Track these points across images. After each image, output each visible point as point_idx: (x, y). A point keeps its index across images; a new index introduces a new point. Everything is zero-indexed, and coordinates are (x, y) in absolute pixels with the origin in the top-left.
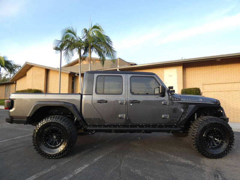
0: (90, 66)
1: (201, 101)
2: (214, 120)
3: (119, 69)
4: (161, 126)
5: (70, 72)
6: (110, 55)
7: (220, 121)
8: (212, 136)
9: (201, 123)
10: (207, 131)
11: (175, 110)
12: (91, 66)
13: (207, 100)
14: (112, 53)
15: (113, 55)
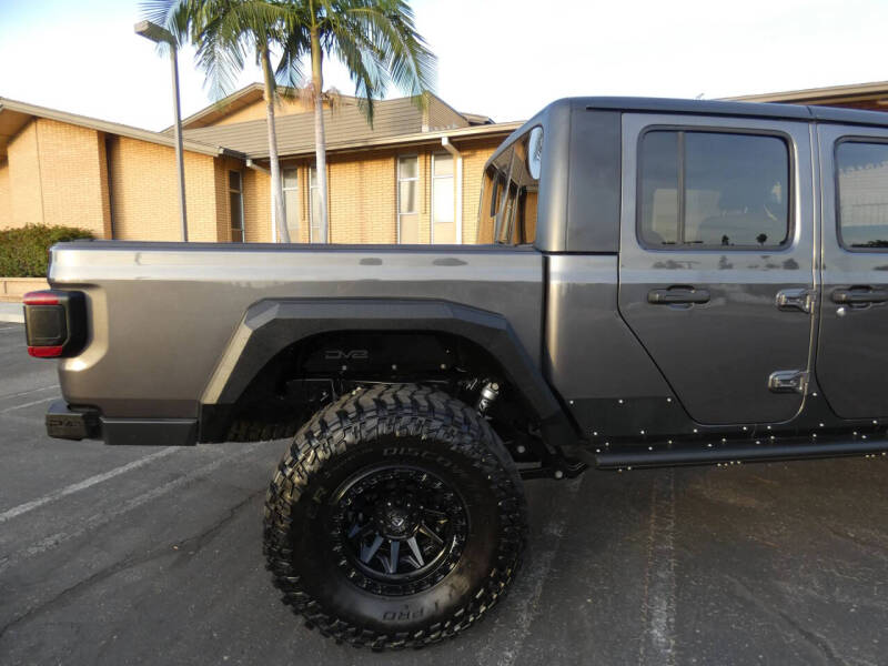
0: (317, 122)
3: (450, 139)
5: (221, 151)
6: (409, 70)
12: (322, 119)
14: (416, 61)
15: (419, 73)
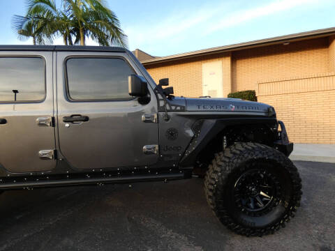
1: (233, 110)
2: (257, 152)
4: (141, 171)
6: (118, 41)
7: (271, 154)
8: (253, 187)
9: (227, 160)
10: (242, 178)
11: (172, 134)
13: (246, 108)
14: (120, 38)
15: (122, 42)
